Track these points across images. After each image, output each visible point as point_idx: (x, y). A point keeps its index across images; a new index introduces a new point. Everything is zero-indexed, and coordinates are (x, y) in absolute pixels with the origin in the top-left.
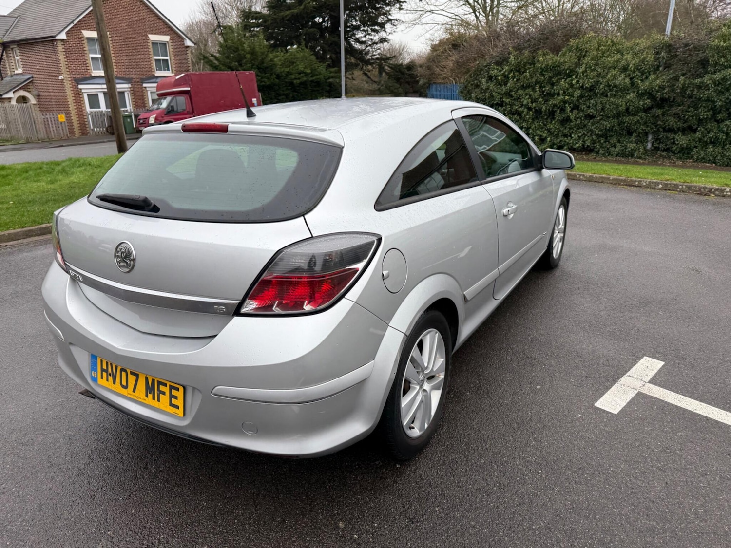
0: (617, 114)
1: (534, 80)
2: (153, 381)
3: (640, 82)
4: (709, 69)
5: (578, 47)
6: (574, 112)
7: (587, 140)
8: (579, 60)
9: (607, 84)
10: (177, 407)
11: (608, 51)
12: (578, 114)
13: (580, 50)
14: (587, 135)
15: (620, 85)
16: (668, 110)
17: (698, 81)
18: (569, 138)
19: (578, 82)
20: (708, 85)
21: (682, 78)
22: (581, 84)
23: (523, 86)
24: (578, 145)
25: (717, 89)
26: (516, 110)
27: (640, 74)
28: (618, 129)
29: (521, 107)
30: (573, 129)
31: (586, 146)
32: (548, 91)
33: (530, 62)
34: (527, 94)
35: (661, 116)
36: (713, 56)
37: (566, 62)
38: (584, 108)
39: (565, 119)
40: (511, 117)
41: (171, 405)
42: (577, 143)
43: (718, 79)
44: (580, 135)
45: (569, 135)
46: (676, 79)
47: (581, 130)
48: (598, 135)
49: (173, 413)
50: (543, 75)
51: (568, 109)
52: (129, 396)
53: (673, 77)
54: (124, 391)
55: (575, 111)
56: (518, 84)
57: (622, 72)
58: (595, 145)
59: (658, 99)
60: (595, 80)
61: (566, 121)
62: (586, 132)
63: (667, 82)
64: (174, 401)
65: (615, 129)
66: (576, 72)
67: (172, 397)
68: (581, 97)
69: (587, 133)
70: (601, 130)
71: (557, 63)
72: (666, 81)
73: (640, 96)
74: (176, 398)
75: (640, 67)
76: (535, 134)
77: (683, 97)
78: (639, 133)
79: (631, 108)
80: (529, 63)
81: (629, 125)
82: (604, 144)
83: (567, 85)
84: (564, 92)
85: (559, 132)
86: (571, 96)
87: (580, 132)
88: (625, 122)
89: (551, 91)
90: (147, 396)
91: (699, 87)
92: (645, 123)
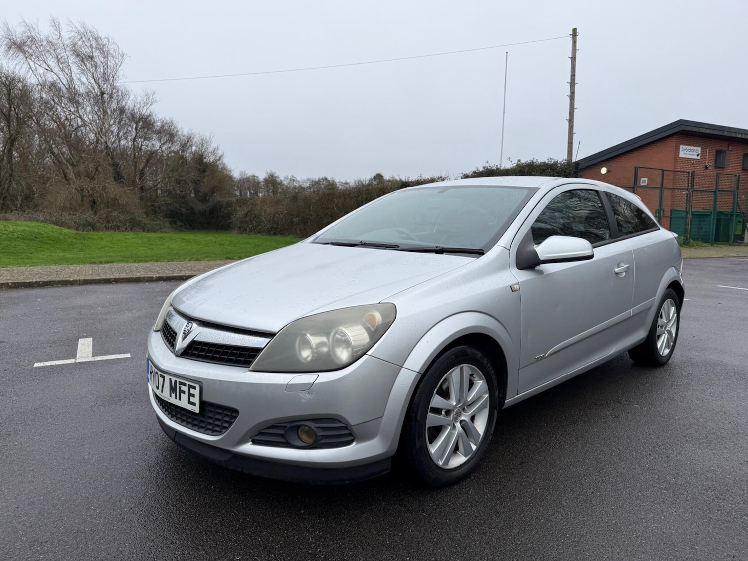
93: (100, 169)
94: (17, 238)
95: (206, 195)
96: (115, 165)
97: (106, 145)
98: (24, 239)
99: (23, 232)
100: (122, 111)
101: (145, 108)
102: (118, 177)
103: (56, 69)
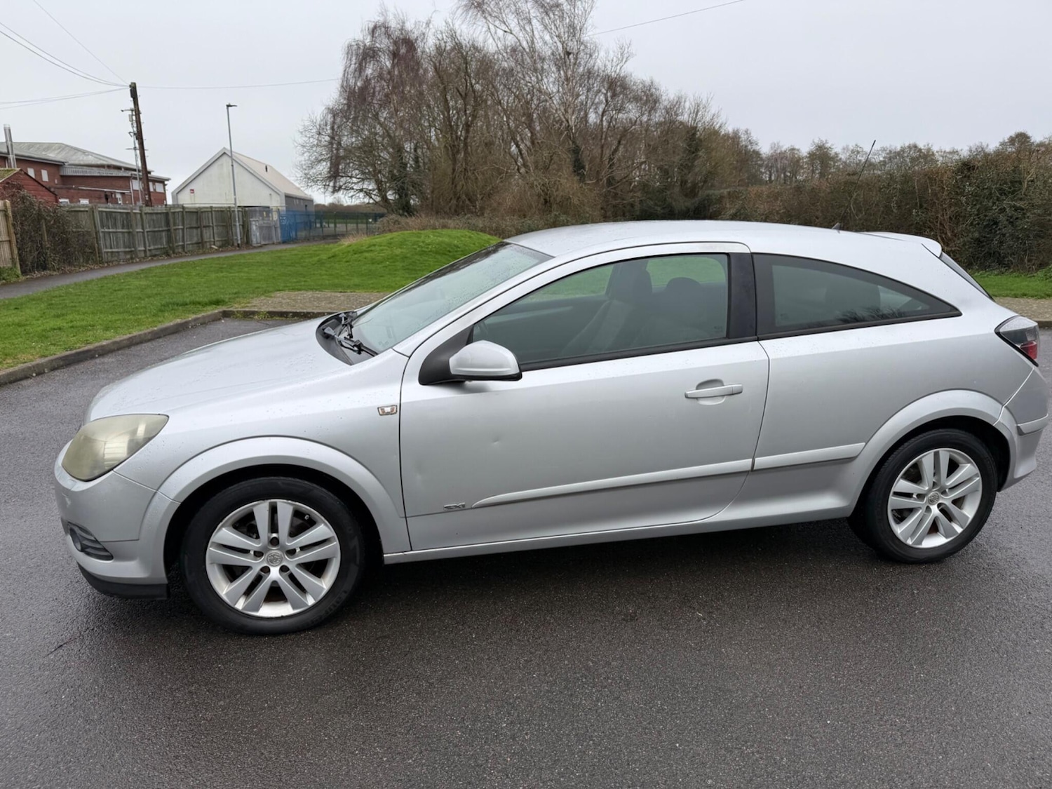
93: (555, 158)
94: (429, 252)
95: (695, 185)
96: (576, 151)
97: (567, 125)
98: (437, 253)
99: (438, 244)
100: (590, 74)
101: (619, 67)
102: (578, 166)
103: (516, 30)
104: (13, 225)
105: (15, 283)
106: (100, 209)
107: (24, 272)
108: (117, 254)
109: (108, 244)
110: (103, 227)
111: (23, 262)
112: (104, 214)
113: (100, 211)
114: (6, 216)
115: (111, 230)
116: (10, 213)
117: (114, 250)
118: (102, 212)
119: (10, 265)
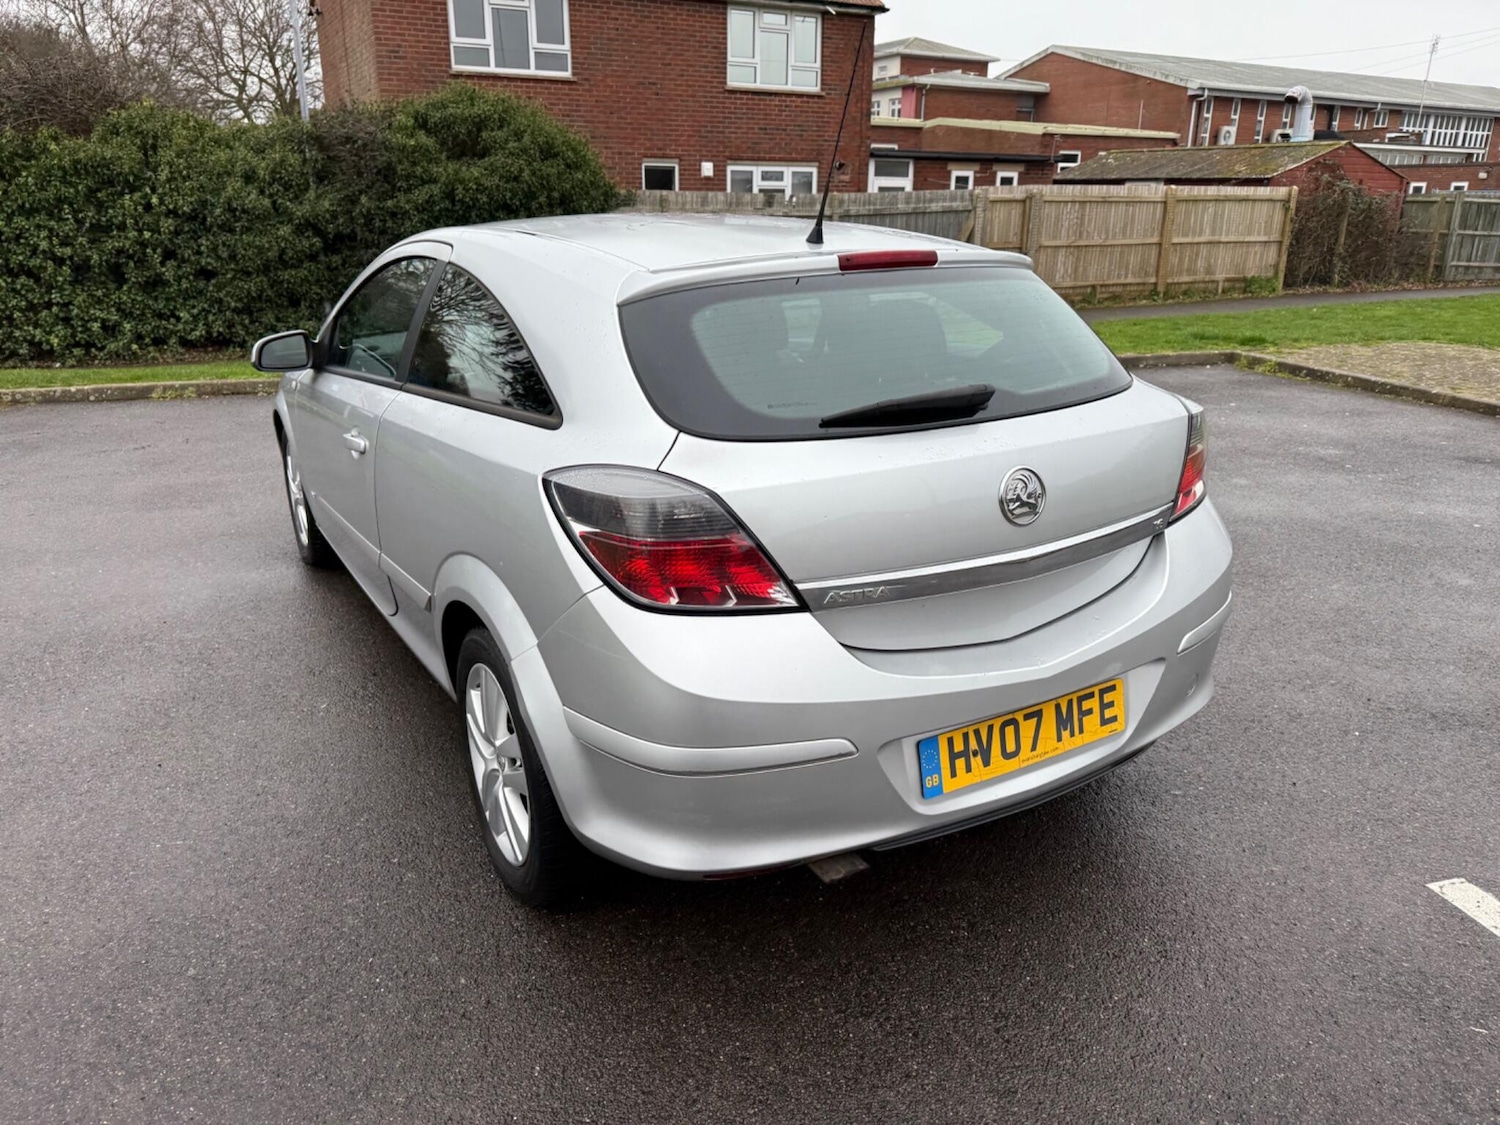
0: (264, 265)
1: (50, 193)
2: (1070, 702)
3: (288, 203)
4: (399, 184)
5: (130, 128)
6: (169, 266)
7: (213, 322)
8: (145, 154)
9: (227, 207)
10: (1114, 719)
11: (197, 140)
12: (179, 267)
13: (138, 133)
14: (210, 312)
15: (254, 208)
16: (351, 256)
17: (390, 203)
18: (172, 320)
19: (162, 202)
20: (407, 212)
21: (364, 199)
22: (171, 207)
23: (22, 207)
24: (198, 333)
25: (423, 219)
26: (21, 264)
27: (280, 188)
28: (273, 295)
29: (31, 257)
30: (176, 301)
31: (215, 335)
32: (94, 221)
33: (20, 152)
34: (38, 227)
35: (340, 267)
36: (400, 162)
37: (120, 158)
38: (189, 256)
39: (151, 280)
40: (9, 280)
41: (1104, 722)
42: (192, 330)
43: (420, 201)
44: (195, 311)
45: (168, 313)
46: (353, 200)
47: (191, 302)
48: (235, 311)
49: (1108, 734)
50: (71, 184)
51: (157, 258)
52: (1025, 764)
53: (348, 196)
54: (1013, 764)
55: (171, 263)
56: (9, 203)
57: (247, 184)
58: (234, 330)
59: (331, 236)
60: (195, 196)
61: (154, 284)
62: (206, 306)
63: (340, 205)
64: (1108, 714)
65: (267, 296)
66: (149, 179)
67: (1104, 706)
68: (177, 233)
69: (209, 306)
70: (241, 300)
71: (98, 159)
72: (335, 202)
73: (299, 230)
74: (1111, 704)
75: (278, 176)
76: (86, 318)
77: (371, 231)
78: (312, 300)
79: (290, 253)
80: (20, 156)
81: (290, 286)
82: (250, 326)
83: (140, 208)
84: (137, 223)
85: (144, 309)
86: (156, 230)
87: (194, 307)
88: (283, 280)
89: (99, 220)
90: (1059, 739)
91: (393, 215)
92: (318, 281)
104: (1291, 220)
105: (1263, 298)
106: (1467, 199)
107: (1287, 285)
108: (1477, 271)
109: (1465, 253)
110: (1464, 225)
111: (1291, 271)
112: (1475, 207)
113: (1467, 202)
114: (1287, 210)
115: (1477, 233)
116: (1293, 205)
117: (1472, 264)
118: (1471, 203)
119: (1270, 274)
